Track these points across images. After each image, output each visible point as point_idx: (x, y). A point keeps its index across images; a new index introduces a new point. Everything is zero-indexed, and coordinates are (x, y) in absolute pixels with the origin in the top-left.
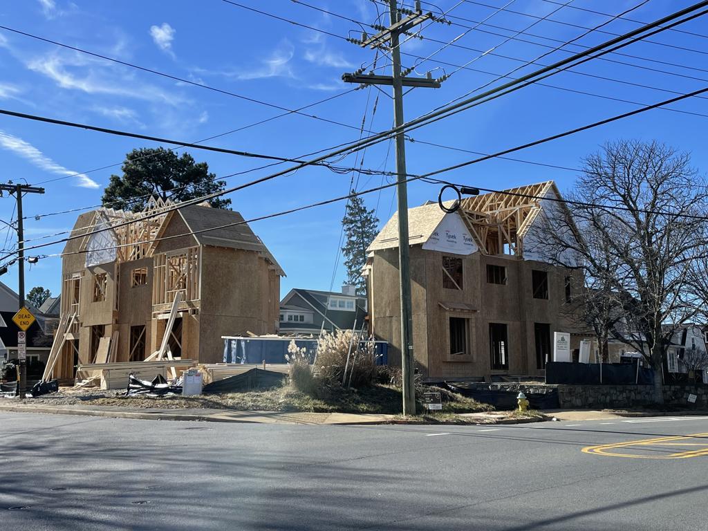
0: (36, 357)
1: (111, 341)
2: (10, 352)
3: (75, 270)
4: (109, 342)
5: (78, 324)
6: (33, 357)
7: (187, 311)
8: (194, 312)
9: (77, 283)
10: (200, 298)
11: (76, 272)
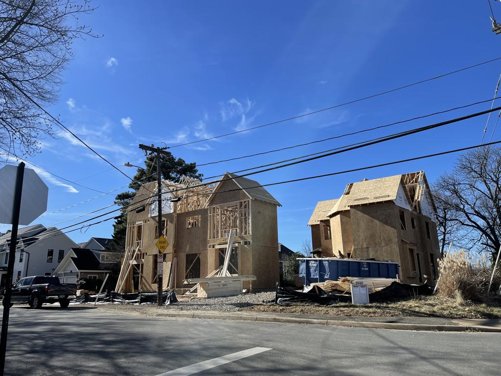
0: (96, 277)
1: (172, 264)
2: (81, 274)
3: (138, 219)
4: (170, 265)
5: (141, 254)
6: (94, 277)
7: (240, 243)
8: (246, 243)
9: (140, 227)
10: (251, 234)
11: (139, 221)
